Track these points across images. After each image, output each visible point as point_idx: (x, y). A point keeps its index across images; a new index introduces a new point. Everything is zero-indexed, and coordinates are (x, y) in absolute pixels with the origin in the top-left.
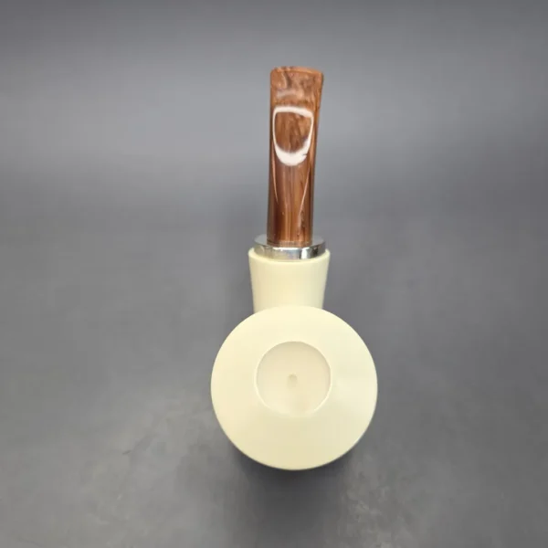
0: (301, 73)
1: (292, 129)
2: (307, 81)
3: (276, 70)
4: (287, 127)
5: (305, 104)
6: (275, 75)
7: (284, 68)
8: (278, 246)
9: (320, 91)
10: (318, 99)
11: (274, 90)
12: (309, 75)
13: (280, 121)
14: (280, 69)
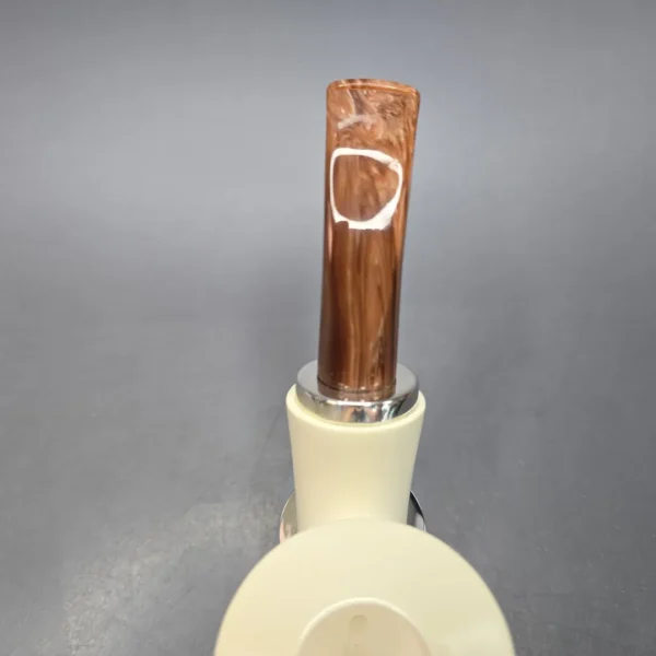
0: (381, 90)
1: (364, 195)
2: (392, 105)
3: (337, 83)
4: (356, 191)
5: (387, 146)
6: (334, 92)
7: (351, 81)
8: (337, 398)
9: (415, 123)
10: (410, 138)
11: (332, 119)
12: (395, 93)
13: (343, 180)
14: (344, 84)
